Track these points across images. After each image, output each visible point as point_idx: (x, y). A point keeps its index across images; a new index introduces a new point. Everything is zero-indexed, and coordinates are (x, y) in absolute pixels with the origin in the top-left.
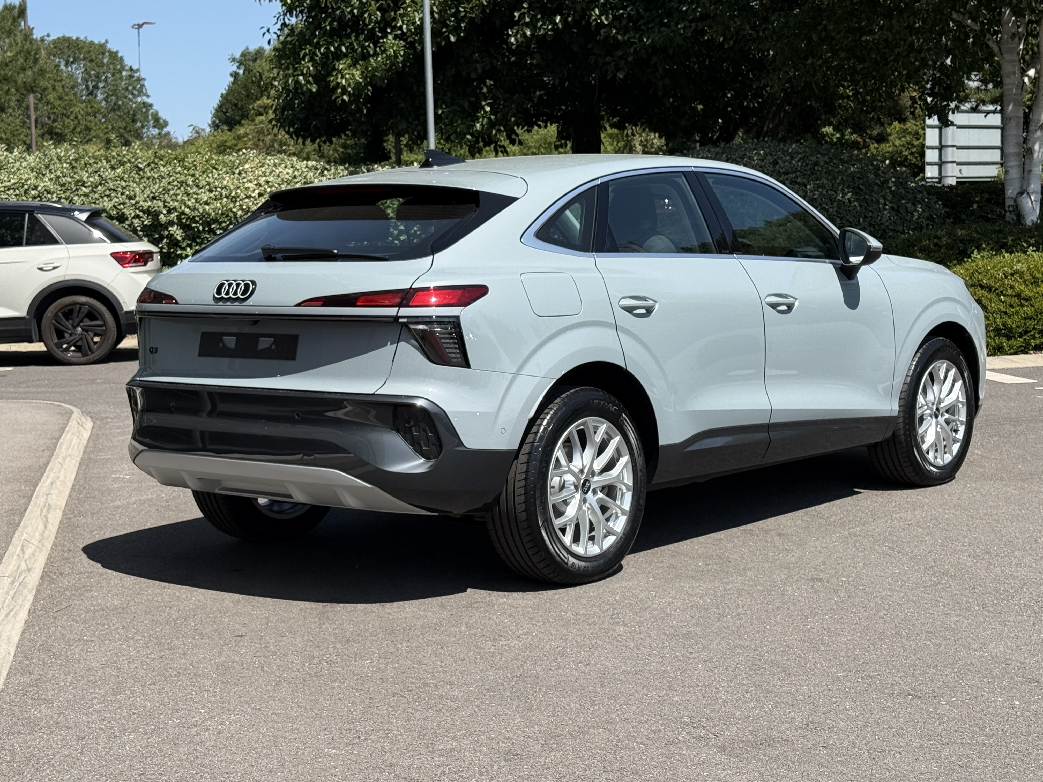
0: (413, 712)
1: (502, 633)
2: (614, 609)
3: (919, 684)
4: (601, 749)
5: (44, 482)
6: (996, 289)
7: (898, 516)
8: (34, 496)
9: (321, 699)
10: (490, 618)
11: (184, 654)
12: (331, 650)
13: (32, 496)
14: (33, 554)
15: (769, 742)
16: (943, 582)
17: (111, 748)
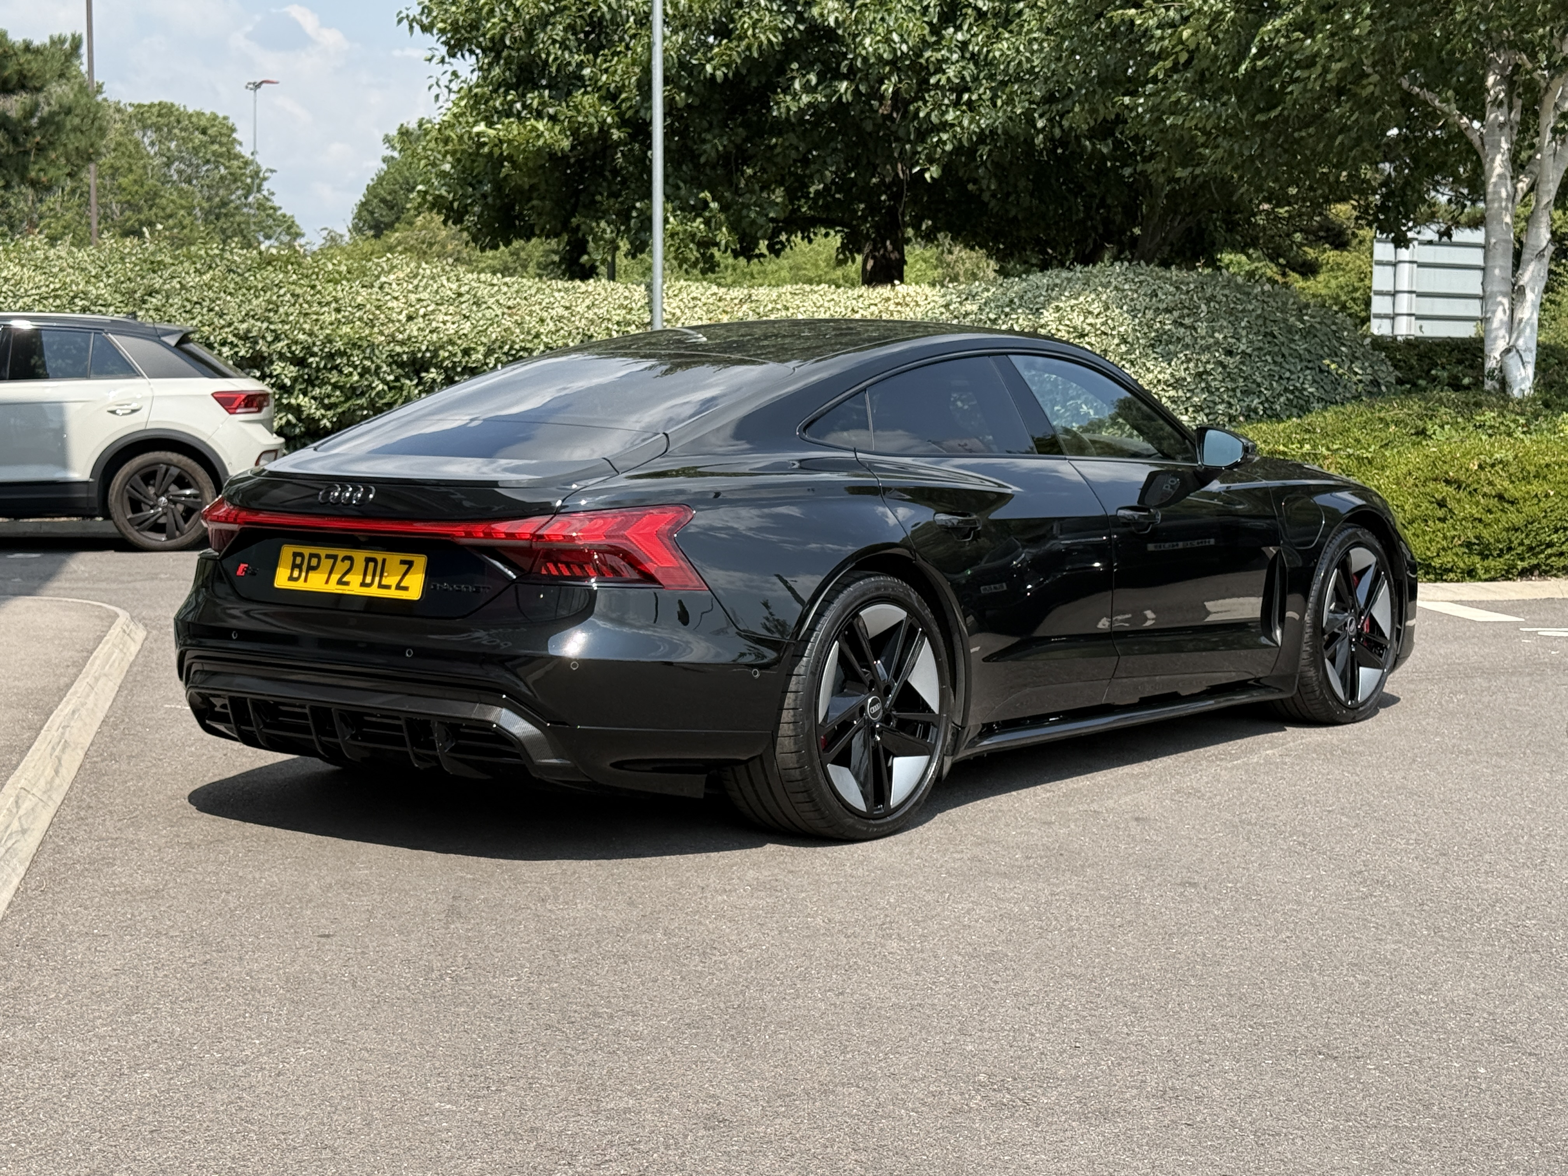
0: (573, 1053)
1: (716, 945)
2: (886, 916)
3: (1336, 1039)
4: (852, 1117)
5: (62, 710)
6: (1468, 486)
7: (1313, 798)
8: (45, 728)
9: (438, 1030)
10: (700, 923)
11: (241, 959)
12: (460, 960)
13: (41, 728)
14: (33, 809)
15: (1104, 1115)
16: (1377, 893)
17: (113, 1092)
